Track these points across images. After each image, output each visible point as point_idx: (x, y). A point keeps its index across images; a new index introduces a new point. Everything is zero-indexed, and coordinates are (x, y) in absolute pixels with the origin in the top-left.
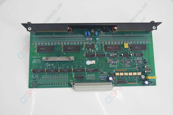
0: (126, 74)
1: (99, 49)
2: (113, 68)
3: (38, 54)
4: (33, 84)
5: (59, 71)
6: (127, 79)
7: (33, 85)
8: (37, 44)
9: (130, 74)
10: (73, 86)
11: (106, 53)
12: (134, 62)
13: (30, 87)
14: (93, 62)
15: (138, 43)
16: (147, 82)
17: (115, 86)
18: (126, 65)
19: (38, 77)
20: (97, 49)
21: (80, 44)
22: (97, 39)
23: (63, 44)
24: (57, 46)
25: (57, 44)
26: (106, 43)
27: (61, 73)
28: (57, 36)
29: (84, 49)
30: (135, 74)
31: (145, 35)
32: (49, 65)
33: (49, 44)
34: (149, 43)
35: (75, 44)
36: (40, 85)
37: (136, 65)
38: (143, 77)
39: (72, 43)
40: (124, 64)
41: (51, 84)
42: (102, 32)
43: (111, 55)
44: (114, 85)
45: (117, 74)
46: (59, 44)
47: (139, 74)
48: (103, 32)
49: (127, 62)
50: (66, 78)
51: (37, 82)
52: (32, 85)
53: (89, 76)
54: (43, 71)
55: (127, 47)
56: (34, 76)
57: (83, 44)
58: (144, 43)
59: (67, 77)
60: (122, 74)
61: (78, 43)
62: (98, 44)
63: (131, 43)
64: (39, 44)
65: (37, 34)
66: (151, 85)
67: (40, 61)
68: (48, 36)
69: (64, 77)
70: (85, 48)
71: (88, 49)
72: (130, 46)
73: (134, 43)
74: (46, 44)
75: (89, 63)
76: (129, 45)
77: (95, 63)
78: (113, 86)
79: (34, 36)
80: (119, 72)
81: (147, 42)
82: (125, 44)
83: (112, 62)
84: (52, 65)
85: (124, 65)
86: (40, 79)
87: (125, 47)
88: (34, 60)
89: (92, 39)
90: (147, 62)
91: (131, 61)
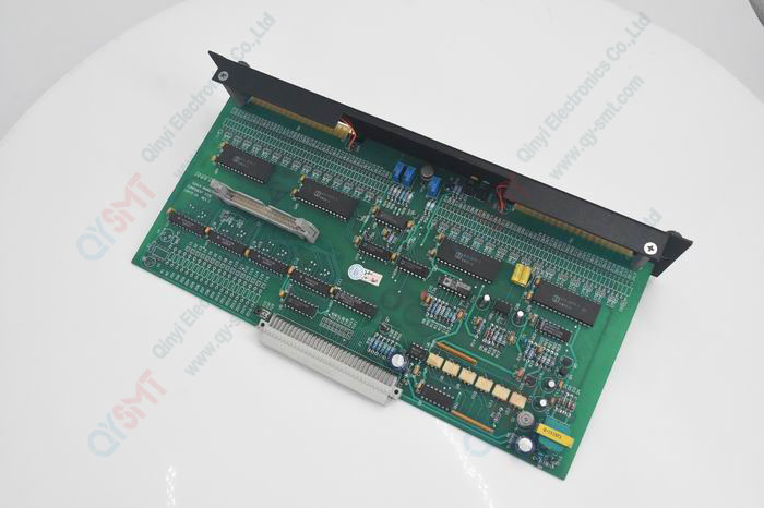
0: (468, 376)
1: (419, 241)
2: (432, 334)
3: (216, 172)
4: (152, 258)
5: (247, 253)
6: (462, 397)
7: (149, 260)
8: (231, 140)
9: (484, 384)
10: (262, 321)
11: (435, 268)
12: (523, 350)
13: (137, 261)
14: (375, 278)
15: (574, 285)
16: (526, 444)
17: (401, 398)
18: (485, 345)
19: (176, 242)
20: (411, 240)
21: (363, 196)
22: (428, 204)
23: (310, 174)
24: (288, 172)
25: (290, 165)
26: (453, 234)
27: (251, 265)
28: (305, 140)
29: (365, 219)
30: (501, 392)
31: (619, 270)
32: (230, 221)
33: (265, 154)
34: (617, 306)
35: (347, 189)
36: (168, 268)
37: (522, 364)
38: (525, 418)
39: (337, 184)
40: (482, 336)
41: (202, 284)
42: (458, 189)
43: (448, 284)
44: (400, 390)
45: (435, 360)
46: (295, 166)
47: (519, 401)
48: (465, 191)
49: (495, 337)
50: (259, 288)
51: (164, 255)
52: (144, 259)
53: (333, 319)
54: (199, 230)
55: (524, 282)
56: (168, 233)
57: (373, 201)
58: (598, 296)
59: (264, 286)
60: (451, 368)
61: (357, 193)
62: (422, 224)
63: (549, 275)
64: (236, 141)
65: (249, 107)
68: (276, 127)
69: (253, 280)
70: (371, 219)
71: (381, 227)
72: (538, 282)
73: (561, 280)
74: (255, 150)
75: (357, 272)
76: (533, 280)
77: (377, 284)
78: (396, 392)
79: (236, 111)
80: (446, 356)
81: (612, 301)
82: (519, 267)
83: (441, 310)
84: (240, 224)
85: (479, 342)
86: (180, 251)
87: (515, 278)
88: (194, 183)
89: (411, 196)
91: (512, 339)
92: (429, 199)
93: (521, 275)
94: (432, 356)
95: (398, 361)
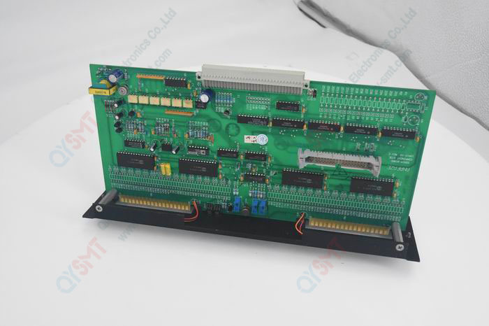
0: (165, 102)
3: (393, 175)
4: (420, 101)
5: (342, 129)
7: (421, 98)
8: (392, 200)
10: (308, 88)
11: (215, 157)
13: (432, 94)
14: (249, 140)
15: (138, 172)
16: (113, 78)
17: (195, 73)
18: (166, 122)
19: (404, 118)
20: (238, 169)
21: (281, 187)
23: (323, 192)
24: (340, 189)
25: (340, 193)
26: (215, 179)
27: (337, 121)
28: (336, 212)
29: (272, 173)
30: (144, 100)
31: (121, 186)
32: (367, 146)
33: (361, 196)
34: (112, 168)
35: (293, 189)
38: (122, 91)
39: (302, 190)
40: (171, 126)
41: (368, 96)
42: (224, 205)
43: (202, 151)
44: (197, 79)
45: (188, 104)
46: (335, 193)
47: (133, 99)
48: (220, 206)
49: (163, 129)
50: (324, 108)
52: (426, 98)
53: (262, 106)
54: (388, 132)
55: (162, 166)
56: (414, 122)
57: (273, 186)
58: (123, 170)
59: (321, 110)
60: (177, 103)
61: (285, 187)
63: (153, 173)
64: (388, 199)
66: (101, 66)
67: (390, 158)
68: (362, 215)
69: (331, 111)
70: (269, 174)
71: (260, 172)
72: (155, 168)
73: (146, 172)
74: (370, 197)
75: (261, 140)
76: (159, 168)
77: (245, 136)
78: (199, 77)
80: (184, 109)
81: (116, 169)
82: (169, 173)
83: (200, 134)
84: (358, 145)
85: (170, 123)
86: (397, 112)
87: (168, 166)
88: (408, 163)
89: (250, 194)
90: (115, 126)
91: (153, 132)
92: (239, 196)
93: (166, 169)
94: (190, 106)
95: (204, 98)
